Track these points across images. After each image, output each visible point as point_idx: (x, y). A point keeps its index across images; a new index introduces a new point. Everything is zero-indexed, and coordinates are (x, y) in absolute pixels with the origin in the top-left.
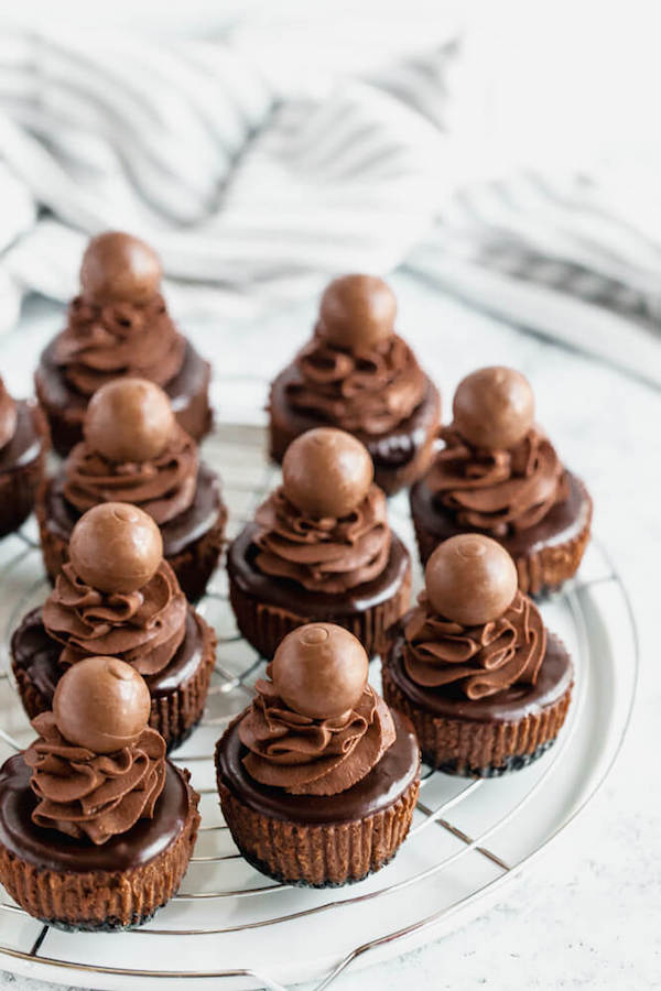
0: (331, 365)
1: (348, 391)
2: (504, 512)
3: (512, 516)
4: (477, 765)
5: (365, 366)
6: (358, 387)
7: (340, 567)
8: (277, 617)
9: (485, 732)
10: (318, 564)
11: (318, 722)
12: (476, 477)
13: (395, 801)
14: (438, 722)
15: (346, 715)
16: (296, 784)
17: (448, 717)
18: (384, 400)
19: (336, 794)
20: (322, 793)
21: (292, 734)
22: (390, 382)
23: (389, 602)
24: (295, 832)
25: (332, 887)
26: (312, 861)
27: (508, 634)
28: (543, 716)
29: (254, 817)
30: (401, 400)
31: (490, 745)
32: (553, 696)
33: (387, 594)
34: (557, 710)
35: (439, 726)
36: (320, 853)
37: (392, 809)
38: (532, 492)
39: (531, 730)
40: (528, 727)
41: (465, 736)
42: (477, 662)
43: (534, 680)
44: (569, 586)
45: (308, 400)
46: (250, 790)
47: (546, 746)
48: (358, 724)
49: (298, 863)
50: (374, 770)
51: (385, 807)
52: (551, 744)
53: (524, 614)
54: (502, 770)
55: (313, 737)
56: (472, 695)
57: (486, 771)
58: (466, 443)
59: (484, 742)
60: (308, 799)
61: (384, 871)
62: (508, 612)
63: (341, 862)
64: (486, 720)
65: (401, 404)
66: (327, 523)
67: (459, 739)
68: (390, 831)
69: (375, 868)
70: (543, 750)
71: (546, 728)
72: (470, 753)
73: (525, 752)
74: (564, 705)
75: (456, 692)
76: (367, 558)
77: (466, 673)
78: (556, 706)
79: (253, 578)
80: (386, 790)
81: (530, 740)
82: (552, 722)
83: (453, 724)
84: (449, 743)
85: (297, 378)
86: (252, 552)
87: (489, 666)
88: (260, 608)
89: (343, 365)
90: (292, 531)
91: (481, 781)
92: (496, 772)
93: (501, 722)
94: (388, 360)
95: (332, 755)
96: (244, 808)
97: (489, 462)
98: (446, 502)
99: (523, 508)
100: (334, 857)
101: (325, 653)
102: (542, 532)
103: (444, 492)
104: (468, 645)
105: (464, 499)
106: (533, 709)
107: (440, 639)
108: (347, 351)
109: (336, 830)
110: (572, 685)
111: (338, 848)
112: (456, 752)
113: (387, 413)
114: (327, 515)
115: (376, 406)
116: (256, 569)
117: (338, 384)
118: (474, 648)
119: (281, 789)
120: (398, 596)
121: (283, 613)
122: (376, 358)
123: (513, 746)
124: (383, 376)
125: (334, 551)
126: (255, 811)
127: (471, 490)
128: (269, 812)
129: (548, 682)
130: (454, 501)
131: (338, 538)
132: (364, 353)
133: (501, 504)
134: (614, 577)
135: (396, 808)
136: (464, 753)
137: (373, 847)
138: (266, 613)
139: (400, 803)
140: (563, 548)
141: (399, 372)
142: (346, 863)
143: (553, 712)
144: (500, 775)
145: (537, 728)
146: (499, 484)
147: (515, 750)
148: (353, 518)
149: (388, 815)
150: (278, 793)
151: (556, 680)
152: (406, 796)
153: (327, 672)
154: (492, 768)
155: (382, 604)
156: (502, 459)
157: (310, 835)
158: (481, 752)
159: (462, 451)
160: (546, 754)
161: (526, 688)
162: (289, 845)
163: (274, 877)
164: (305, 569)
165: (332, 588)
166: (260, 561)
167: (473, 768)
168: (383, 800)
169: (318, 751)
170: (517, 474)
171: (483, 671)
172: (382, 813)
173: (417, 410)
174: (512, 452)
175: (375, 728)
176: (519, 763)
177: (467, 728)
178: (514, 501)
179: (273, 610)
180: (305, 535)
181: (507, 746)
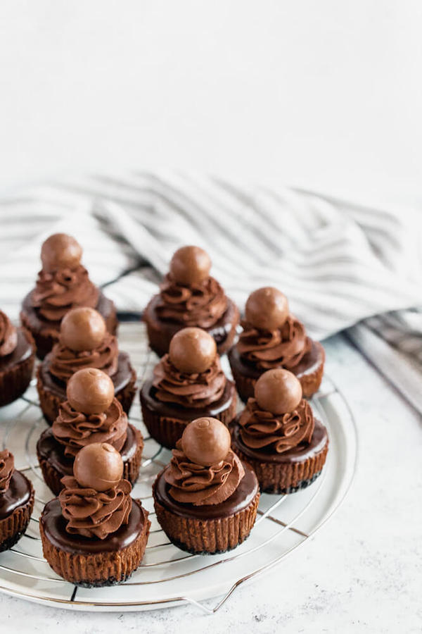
0: (180, 294)
1: (190, 307)
2: (280, 360)
3: (284, 362)
4: (284, 487)
5: (197, 293)
6: (195, 304)
7: (203, 396)
8: (171, 422)
9: (287, 469)
10: (191, 395)
11: (208, 468)
12: (264, 344)
13: (249, 504)
14: (263, 465)
15: (221, 464)
16: (198, 501)
17: (268, 462)
18: (208, 310)
19: (219, 504)
20: (212, 504)
21: (194, 475)
22: (210, 301)
23: (227, 410)
24: (201, 524)
25: (220, 553)
26: (210, 539)
27: (296, 418)
28: (316, 458)
29: (179, 519)
30: (216, 310)
31: (290, 475)
32: (319, 448)
33: (226, 406)
34: (322, 455)
35: (263, 468)
36: (214, 534)
37: (248, 509)
38: (293, 349)
39: (311, 465)
40: (309, 464)
41: (277, 472)
42: (280, 433)
43: (310, 441)
44: (316, 397)
45: (168, 314)
46: (174, 506)
47: (318, 474)
48: (227, 467)
49: (203, 541)
50: (236, 490)
51: (245, 508)
52: (320, 474)
54: (297, 488)
55: (205, 476)
56: (279, 451)
57: (288, 489)
58: (256, 328)
59: (287, 473)
60: (206, 508)
61: (244, 543)
63: (224, 539)
64: (288, 462)
65: (217, 313)
66: (194, 376)
67: (274, 474)
68: (247, 523)
69: (240, 543)
70: (316, 477)
71: (317, 465)
72: (280, 480)
73: (308, 478)
74: (325, 452)
75: (271, 449)
76: (216, 390)
77: (275, 439)
78: (321, 452)
79: (155, 404)
80: (244, 499)
81: (310, 471)
82: (319, 461)
83: (271, 466)
84: (269, 476)
85: (161, 304)
86: (153, 391)
87: (287, 435)
88: (162, 419)
89: (186, 293)
90: (177, 380)
91: (286, 496)
92: (294, 490)
93: (295, 463)
94: (209, 288)
95: (216, 484)
96: (173, 516)
97: (270, 336)
98: (250, 358)
99: (290, 356)
100: (220, 536)
102: (300, 368)
103: (247, 353)
104: (275, 424)
105: (259, 355)
106: (311, 454)
108: (187, 286)
109: (222, 521)
110: (328, 442)
111: (222, 530)
112: (273, 481)
113: (210, 317)
114: (194, 373)
115: (204, 313)
116: (156, 400)
117: (184, 304)
118: (279, 425)
119: (191, 504)
120: (231, 407)
121: (174, 420)
122: (202, 289)
123: (302, 475)
124: (207, 297)
125: (198, 388)
126: (178, 516)
127: (262, 351)
128: (186, 516)
129: (316, 440)
130: (254, 357)
131: (201, 382)
132: (195, 285)
133: (278, 356)
135: (250, 507)
136: (277, 481)
137: (240, 530)
138: (165, 420)
139: (251, 505)
140: (312, 376)
141: (215, 295)
142: (227, 539)
143: (320, 455)
144: (296, 491)
145: (313, 464)
146: (276, 346)
147: (304, 476)
149: (246, 511)
150: (190, 506)
151: (320, 439)
152: (254, 501)
153: (211, 441)
154: (292, 489)
155: (224, 411)
156: (276, 334)
157: (208, 525)
158: (286, 479)
159: (254, 332)
160: (318, 479)
161: (306, 445)
162: (198, 531)
163: (189, 551)
164: (184, 398)
165: (199, 406)
166: (158, 395)
167: (282, 488)
168: (243, 504)
169: (208, 483)
170: (285, 340)
171: (284, 437)
172: (244, 511)
173: (225, 314)
174: (281, 330)
175: (235, 468)
176: (305, 485)
177: (279, 467)
178: (285, 353)
179: (168, 419)
180: (182, 382)
181: (299, 475)
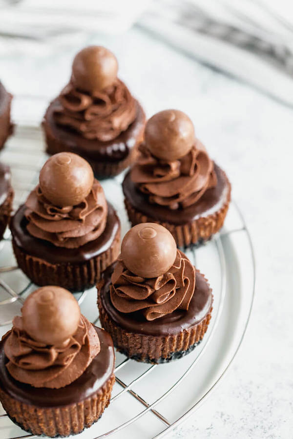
0: (78, 101)
1: (88, 117)
2: (177, 196)
3: (181, 198)
4: (153, 358)
5: (98, 102)
6: (94, 114)
7: (75, 234)
8: (37, 263)
9: (157, 340)
10: (62, 233)
11: (49, 347)
12: (160, 176)
13: (97, 391)
14: (129, 335)
15: (67, 342)
16: (37, 382)
17: (135, 332)
18: (110, 122)
19: (62, 388)
20: (52, 387)
21: (34, 353)
22: (114, 111)
23: (105, 252)
24: (36, 411)
25: (62, 438)
26: (48, 426)
27: (172, 282)
28: (192, 331)
29: (12, 401)
30: (120, 121)
31: (160, 347)
32: (199, 317)
33: (104, 248)
34: (201, 326)
35: (129, 337)
36: (52, 423)
37: (95, 397)
38: (192, 185)
39: (185, 338)
40: (183, 337)
41: (145, 343)
42: (152, 300)
43: (187, 309)
44: (216, 236)
45: (66, 121)
46: (10, 383)
47: (196, 345)
48: (75, 347)
49: (40, 427)
50: (85, 372)
51: (92, 395)
52: (199, 343)
53: (182, 268)
54: (169, 360)
55: (46, 356)
56: (149, 318)
57: (159, 360)
58: (153, 156)
59: (157, 346)
60: (44, 391)
61: (94, 427)
62: (172, 268)
63: (65, 426)
64: (158, 334)
65: (121, 123)
66: (67, 209)
67: (142, 344)
68: (95, 408)
69: (87, 426)
70: (194, 347)
71: (194, 336)
72: (149, 351)
73: (182, 350)
74: (206, 322)
75: (139, 317)
76: (92, 228)
77: (146, 306)
78: (201, 323)
79: (26, 238)
80: (92, 386)
81: (185, 343)
83: (137, 336)
84: (136, 346)
85: (59, 108)
86: (25, 222)
87: (159, 302)
88: (28, 257)
89: (86, 101)
90: (46, 213)
91: (156, 365)
92: (165, 361)
93: (167, 335)
94: (112, 98)
95: (58, 366)
96: (7, 396)
97: (167, 167)
98: (142, 190)
99: (187, 194)
100: (60, 424)
101: (52, 309)
102: (198, 208)
103: (141, 184)
104: (147, 290)
105: (153, 189)
106: (185, 326)
107: (130, 285)
108: (88, 93)
109: (61, 411)
110: (211, 309)
111: (63, 418)
112: (140, 351)
113: (112, 129)
114: (67, 205)
115: (105, 125)
116: (26, 233)
117: (83, 113)
118: (150, 291)
119: (29, 385)
120: (111, 249)
121: (41, 261)
122: (105, 98)
123: (174, 348)
124: (109, 108)
125: (71, 225)
126: (13, 397)
127: (156, 183)
128: (20, 398)
129: (196, 309)
130: (146, 189)
131: (73, 217)
132: (97, 94)
133: (175, 193)
134: (244, 229)
135: (99, 396)
136: (145, 351)
137: (85, 417)
138: (31, 260)
139: (101, 392)
140: (211, 217)
141: (120, 105)
142: (69, 427)
143: (198, 327)
144: (168, 362)
145: (189, 337)
146: (174, 179)
147: (176, 349)
148: (82, 205)
149: (93, 401)
150: (28, 389)
151: (201, 308)
152: (105, 387)
154: (163, 359)
155: (101, 254)
156: (174, 165)
157: (45, 413)
158: (155, 351)
159: (150, 160)
160: (196, 349)
161: (183, 314)
162: (33, 417)
163: (28, 431)
164: (54, 236)
165: (71, 246)
166: (29, 228)
167: (151, 359)
168: (90, 391)
169: (50, 363)
170: (184, 174)
171: (156, 305)
172: (89, 400)
173: (131, 126)
174: (182, 161)
175: (86, 346)
176: (179, 355)
177: (146, 338)
178: (181, 190)
179: (35, 259)
180: (54, 216)
181: (171, 348)
